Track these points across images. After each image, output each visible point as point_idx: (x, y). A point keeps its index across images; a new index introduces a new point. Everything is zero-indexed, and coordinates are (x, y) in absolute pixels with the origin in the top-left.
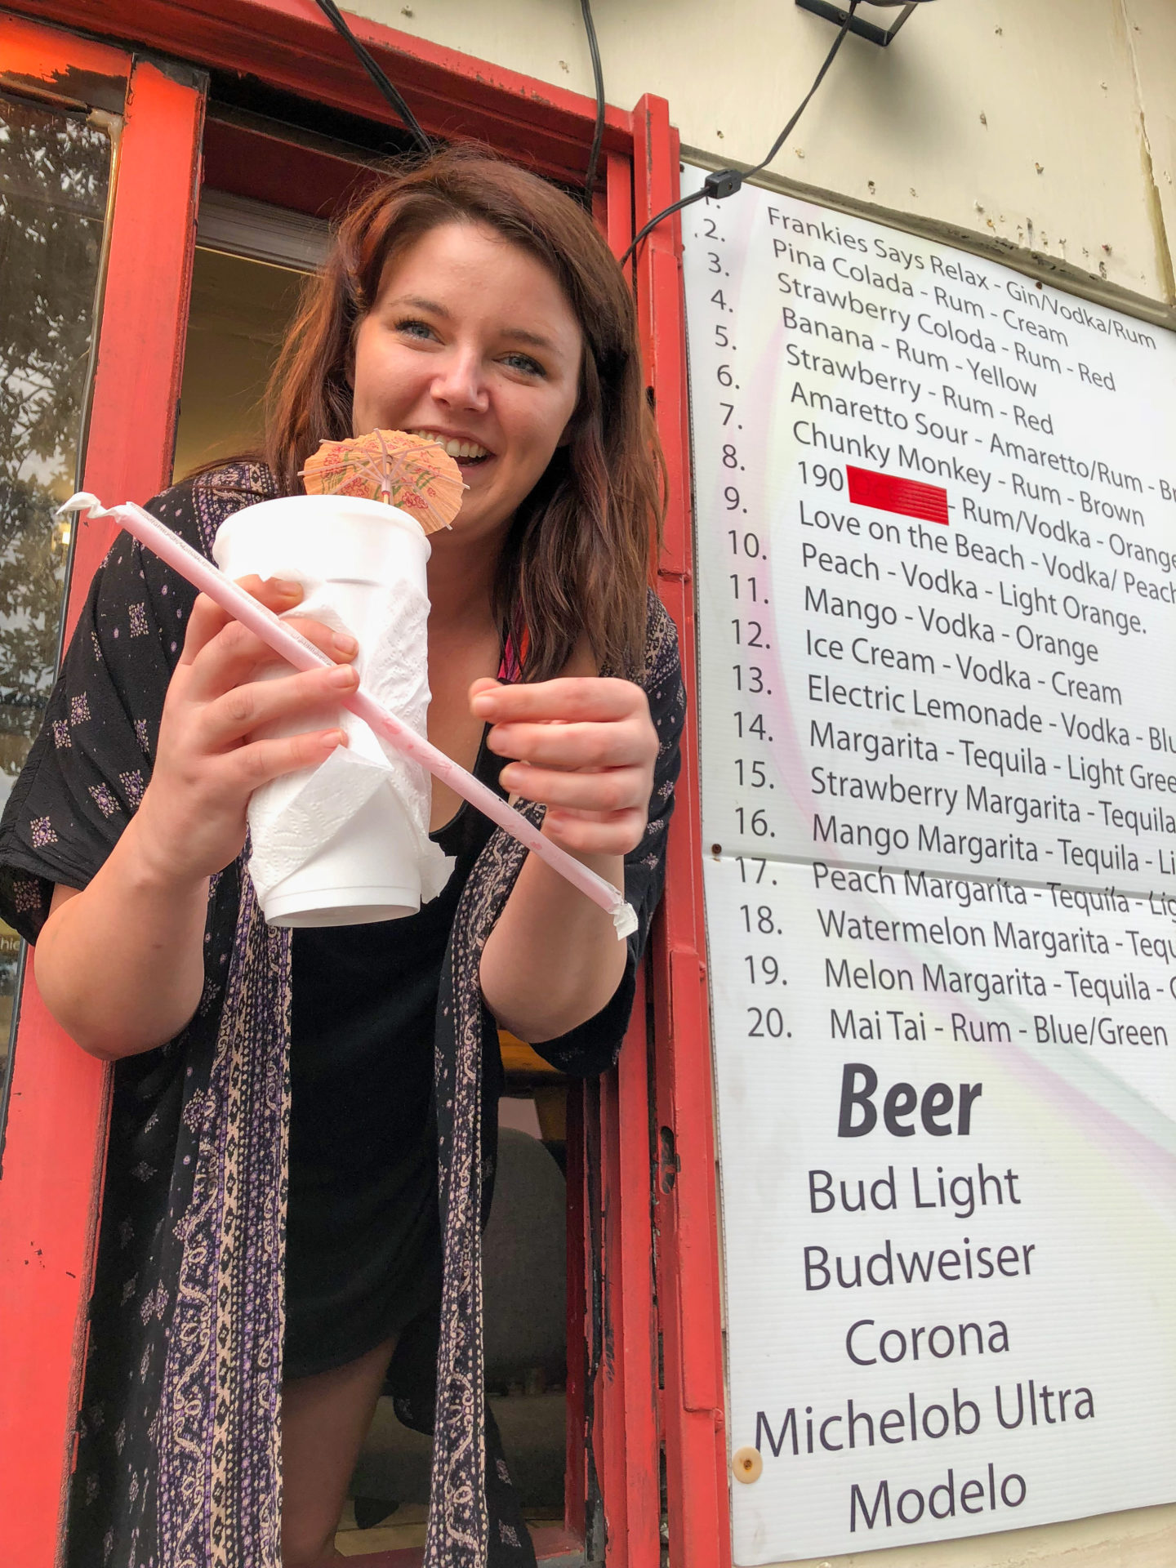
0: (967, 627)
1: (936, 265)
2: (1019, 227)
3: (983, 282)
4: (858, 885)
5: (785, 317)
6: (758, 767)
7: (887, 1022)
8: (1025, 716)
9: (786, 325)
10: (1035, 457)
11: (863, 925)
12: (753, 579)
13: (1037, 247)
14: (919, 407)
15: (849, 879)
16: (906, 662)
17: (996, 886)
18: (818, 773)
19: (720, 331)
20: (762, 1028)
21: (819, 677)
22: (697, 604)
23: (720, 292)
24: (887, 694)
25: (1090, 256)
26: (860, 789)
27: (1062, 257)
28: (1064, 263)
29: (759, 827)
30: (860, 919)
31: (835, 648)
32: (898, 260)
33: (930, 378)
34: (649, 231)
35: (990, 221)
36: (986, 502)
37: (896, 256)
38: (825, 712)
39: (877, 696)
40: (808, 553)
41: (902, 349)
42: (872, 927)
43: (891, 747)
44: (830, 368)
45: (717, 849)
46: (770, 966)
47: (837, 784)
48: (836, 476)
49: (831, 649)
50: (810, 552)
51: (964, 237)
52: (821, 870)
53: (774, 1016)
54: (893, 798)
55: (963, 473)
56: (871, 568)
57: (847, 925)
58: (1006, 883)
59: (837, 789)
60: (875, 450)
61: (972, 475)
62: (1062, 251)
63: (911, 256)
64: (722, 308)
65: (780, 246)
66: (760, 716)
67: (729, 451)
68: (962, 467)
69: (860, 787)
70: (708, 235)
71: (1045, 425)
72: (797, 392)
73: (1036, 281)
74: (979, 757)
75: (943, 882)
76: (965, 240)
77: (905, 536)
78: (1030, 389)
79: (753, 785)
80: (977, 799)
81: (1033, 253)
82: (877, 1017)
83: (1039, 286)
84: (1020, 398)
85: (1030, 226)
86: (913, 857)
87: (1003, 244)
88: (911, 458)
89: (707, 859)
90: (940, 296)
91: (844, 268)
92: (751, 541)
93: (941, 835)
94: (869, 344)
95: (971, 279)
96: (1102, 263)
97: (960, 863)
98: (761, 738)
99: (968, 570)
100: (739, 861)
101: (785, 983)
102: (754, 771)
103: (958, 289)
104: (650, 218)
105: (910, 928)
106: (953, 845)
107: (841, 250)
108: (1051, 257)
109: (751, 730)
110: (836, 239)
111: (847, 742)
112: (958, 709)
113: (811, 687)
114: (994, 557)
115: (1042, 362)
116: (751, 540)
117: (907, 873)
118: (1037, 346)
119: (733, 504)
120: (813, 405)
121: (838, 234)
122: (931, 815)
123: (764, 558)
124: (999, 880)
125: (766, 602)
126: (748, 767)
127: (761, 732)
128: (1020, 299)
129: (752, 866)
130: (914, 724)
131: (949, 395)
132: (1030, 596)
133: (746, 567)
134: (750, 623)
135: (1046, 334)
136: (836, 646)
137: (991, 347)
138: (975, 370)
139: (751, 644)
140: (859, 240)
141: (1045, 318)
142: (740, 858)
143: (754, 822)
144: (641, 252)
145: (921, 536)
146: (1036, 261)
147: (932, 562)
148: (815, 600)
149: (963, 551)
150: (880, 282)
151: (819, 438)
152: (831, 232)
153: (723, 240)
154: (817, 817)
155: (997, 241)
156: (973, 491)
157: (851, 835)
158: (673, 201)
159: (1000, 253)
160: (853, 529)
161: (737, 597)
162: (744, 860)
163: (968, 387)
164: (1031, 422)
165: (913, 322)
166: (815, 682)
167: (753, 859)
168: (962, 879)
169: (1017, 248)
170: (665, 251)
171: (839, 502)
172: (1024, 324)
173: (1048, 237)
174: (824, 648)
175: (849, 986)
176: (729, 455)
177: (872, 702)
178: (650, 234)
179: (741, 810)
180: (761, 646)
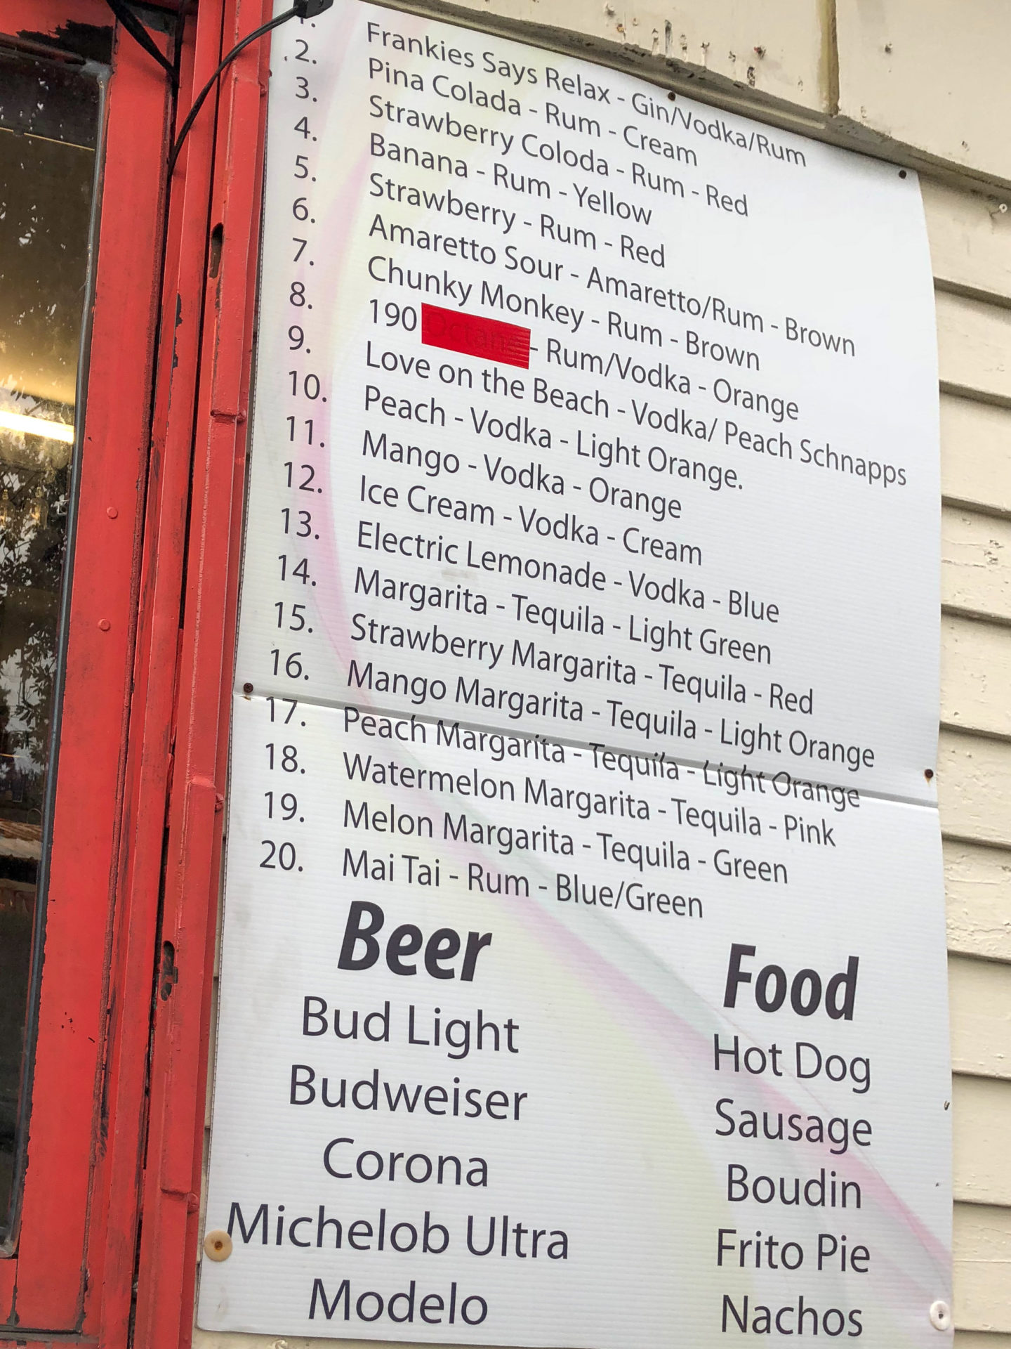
0: (536, 478)
1: (551, 77)
2: (654, 31)
3: (604, 95)
4: (388, 732)
5: (373, 144)
6: (298, 611)
7: (401, 867)
8: (587, 573)
9: (373, 153)
10: (638, 293)
11: (388, 771)
12: (310, 422)
13: (675, 53)
14: (511, 239)
15: (379, 725)
16: (463, 512)
17: (533, 742)
18: (359, 620)
19: (301, 161)
20: (275, 860)
21: (371, 524)
22: (250, 445)
23: (305, 119)
24: (440, 544)
25: (738, 62)
26: (400, 637)
27: (702, 64)
28: (704, 70)
29: (294, 669)
30: (386, 765)
31: (390, 495)
32: (509, 74)
33: (527, 206)
34: (233, 58)
35: (621, 25)
36: (573, 343)
37: (506, 70)
38: (374, 560)
39: (430, 545)
40: (371, 396)
41: (500, 174)
42: (397, 773)
43: (439, 598)
44: (416, 198)
45: (248, 689)
46: (289, 803)
47: (377, 631)
48: (409, 316)
49: (386, 496)
50: (373, 394)
51: (588, 45)
52: (352, 715)
53: (287, 850)
54: (434, 649)
55: (553, 311)
57: (372, 770)
58: (544, 741)
59: (377, 636)
60: (455, 288)
61: (562, 312)
62: (703, 56)
63: (523, 69)
64: (306, 137)
65: (376, 65)
66: (305, 561)
67: (298, 288)
68: (551, 305)
69: (402, 636)
70: (298, 57)
71: (658, 257)
72: (377, 225)
73: (669, 92)
74: (532, 613)
75: (477, 734)
76: (590, 47)
77: (478, 380)
78: (643, 216)
79: (291, 628)
80: (523, 654)
81: (668, 60)
82: (392, 860)
83: (672, 97)
84: (632, 227)
85: (668, 29)
86: (449, 708)
87: (633, 51)
88: (493, 295)
89: (238, 698)
90: (552, 112)
91: (444, 86)
92: (312, 383)
93: (481, 688)
94: (463, 171)
95: (591, 93)
96: (751, 69)
97: (499, 717)
98: (304, 582)
99: (542, 416)
100: (270, 701)
101: (302, 820)
102: (294, 615)
103: (573, 105)
104: (236, 43)
105: (436, 778)
106: (492, 699)
107: (445, 67)
108: (690, 64)
109: (295, 573)
110: (440, 56)
111: (393, 591)
112: (515, 563)
113: (361, 533)
114: (575, 403)
115: (662, 184)
116: (312, 381)
117: (441, 723)
118: (658, 166)
119: (296, 344)
120: (392, 239)
121: (443, 48)
122: (473, 668)
123: (324, 400)
124: (537, 736)
125: (322, 445)
126: (288, 610)
127: (305, 576)
128: (646, 113)
129: (283, 707)
130: (466, 575)
131: (547, 225)
132: (611, 447)
133: (303, 408)
134: (303, 467)
135: (671, 152)
136: (391, 493)
137: (604, 169)
138: (581, 197)
139: (302, 487)
140: (466, 55)
141: (676, 135)
142: (271, 699)
143: (288, 664)
144: (223, 82)
145: (496, 380)
146: (670, 69)
147: (504, 408)
148: (373, 445)
149: (541, 396)
150: (484, 101)
151: (396, 274)
152: (435, 46)
153: (314, 62)
154: (353, 662)
155: (626, 47)
156: (561, 332)
157: (386, 683)
158: (262, 24)
159: (629, 62)
160: (422, 372)
161: (292, 439)
162: (275, 700)
163: (570, 214)
164: (641, 253)
165: (517, 144)
166: (366, 529)
167: (284, 700)
168: (498, 733)
169: (650, 55)
170: (248, 80)
171: (410, 343)
172: (647, 142)
173: (687, 41)
174: (378, 495)
175: (367, 828)
176: (297, 294)
177: (424, 551)
178: (235, 62)
179: (277, 652)
180: (312, 490)
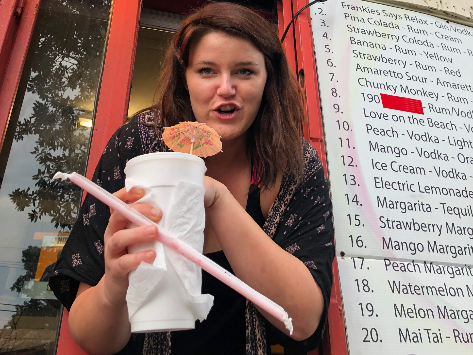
0: (437, 155)
1: (407, 17)
2: (437, 2)
3: (426, 22)
4: (404, 269)
5: (351, 40)
6: (357, 217)
7: (424, 334)
8: (466, 191)
9: (352, 43)
10: (455, 86)
11: (408, 288)
12: (348, 139)
13: (445, 9)
14: (406, 70)
15: (400, 266)
16: (413, 170)
17: (465, 268)
18: (382, 219)
19: (327, 47)
20: (369, 338)
21: (379, 178)
22: (326, 150)
23: (326, 33)
24: (407, 184)
25: (466, 11)
26: (400, 225)
27: (455, 12)
28: (456, 14)
29: (360, 243)
30: (407, 285)
32: (392, 17)
33: (410, 59)
34: (298, 14)
35: (425, 1)
36: (438, 104)
37: (391, 15)
38: (383, 193)
39: (403, 185)
41: (397, 49)
42: (412, 288)
43: (412, 207)
44: (370, 57)
45: (342, 254)
46: (370, 308)
47: (390, 223)
48: (376, 98)
49: (382, 166)
50: (369, 127)
51: (416, 7)
52: (388, 262)
53: (374, 332)
54: (415, 229)
55: (427, 93)
56: (395, 133)
57: (402, 288)
58: (469, 267)
59: (391, 225)
60: (391, 87)
61: (430, 94)
62: (454, 10)
63: (397, 15)
64: (327, 39)
65: (347, 15)
66: (356, 195)
67: (334, 90)
68: (426, 92)
69: (400, 224)
70: (320, 13)
71: (458, 73)
72: (358, 67)
73: (446, 21)
74: (449, 210)
75: (441, 266)
76: (417, 8)
77: (407, 120)
78: (449, 60)
79: (355, 225)
80: (451, 228)
81: (444, 11)
82: (420, 332)
83: (448, 22)
84: (446, 64)
85: (441, 2)
86: (426, 255)
87: (431, 9)
88: (406, 89)
89: (339, 258)
90: (410, 28)
91: (372, 21)
93: (438, 245)
94: (384, 48)
95: (421, 21)
96: (471, 13)
97: (447, 258)
98: (357, 205)
99: (433, 132)
100: (352, 259)
101: (377, 316)
102: (356, 219)
103: (416, 26)
104: (298, 10)
105: (429, 289)
106: (443, 250)
107: (371, 15)
108: (451, 12)
109: (353, 201)
110: (368, 12)
111: (393, 205)
112: (437, 189)
113: (376, 182)
114: (444, 126)
115: (453, 50)
116: (345, 124)
117: (425, 263)
118: (450, 44)
119: (337, 110)
120: (365, 72)
121: (368, 9)
122: (432, 236)
123: (351, 130)
124: (466, 265)
125: (354, 148)
126: (353, 217)
127: (357, 202)
128: (441, 28)
129: (358, 261)
130: (420, 196)
131: (418, 65)
132: (461, 141)
133: (345, 134)
134: (348, 157)
135: (453, 39)
136: (384, 165)
137: (432, 46)
138: (427, 55)
139: (349, 165)
140: (377, 11)
141: (452, 34)
142: (353, 258)
143: (357, 241)
144: (295, 22)
145: (413, 119)
146: (445, 14)
147: (420, 130)
148: (373, 147)
149: (431, 124)
150: (386, 25)
151: (368, 83)
152: (366, 9)
153: (326, 15)
154: (383, 238)
155: (429, 8)
156: (432, 101)
157: (399, 246)
158: (306, 4)
159: (431, 12)
160: (386, 118)
161: (342, 146)
162: (354, 258)
163: (425, 61)
164: (452, 72)
165: (400, 38)
166: (377, 180)
167: (358, 258)
168: (450, 265)
169: (437, 10)
170: (304, 21)
171: (379, 108)
172: (444, 36)
173: (448, 5)
174: (379, 166)
175: (406, 317)
176: (334, 92)
177: (401, 188)
178: (299, 16)
179: (351, 236)
180: (353, 166)
